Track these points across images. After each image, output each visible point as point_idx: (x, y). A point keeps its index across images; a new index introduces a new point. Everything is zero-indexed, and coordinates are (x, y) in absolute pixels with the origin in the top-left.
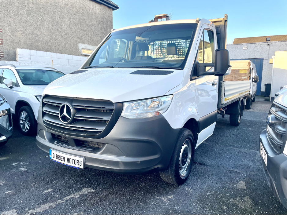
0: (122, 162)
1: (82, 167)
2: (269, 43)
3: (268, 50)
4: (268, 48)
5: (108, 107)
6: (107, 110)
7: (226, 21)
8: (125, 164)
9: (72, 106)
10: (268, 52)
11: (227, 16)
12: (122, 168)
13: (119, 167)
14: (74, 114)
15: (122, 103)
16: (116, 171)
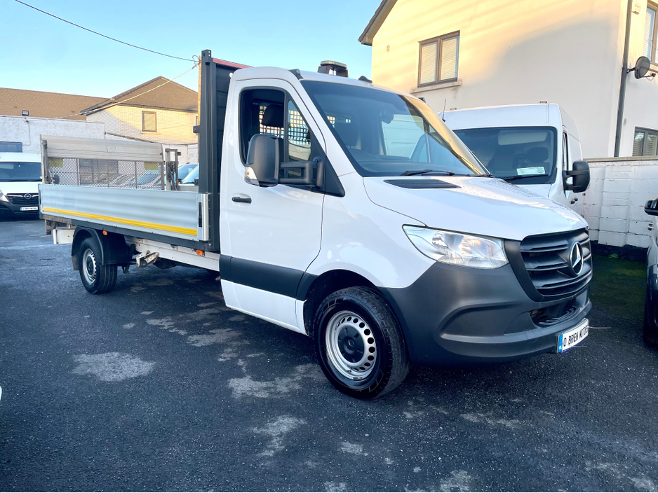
2: (28, 120)
3: (27, 130)
4: (27, 128)
10: (28, 132)
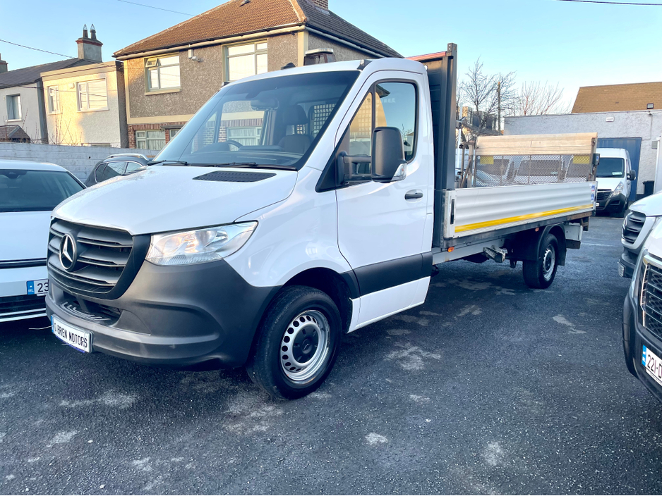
0: (145, 344)
1: (87, 350)
2: (651, 113)
3: (650, 124)
4: (650, 122)
5: (124, 243)
6: (123, 248)
7: (451, 58)
8: (150, 348)
9: (76, 238)
10: (649, 127)
11: (453, 47)
12: (145, 355)
13: (140, 354)
14: (78, 253)
15: (150, 235)
16: (135, 359)
